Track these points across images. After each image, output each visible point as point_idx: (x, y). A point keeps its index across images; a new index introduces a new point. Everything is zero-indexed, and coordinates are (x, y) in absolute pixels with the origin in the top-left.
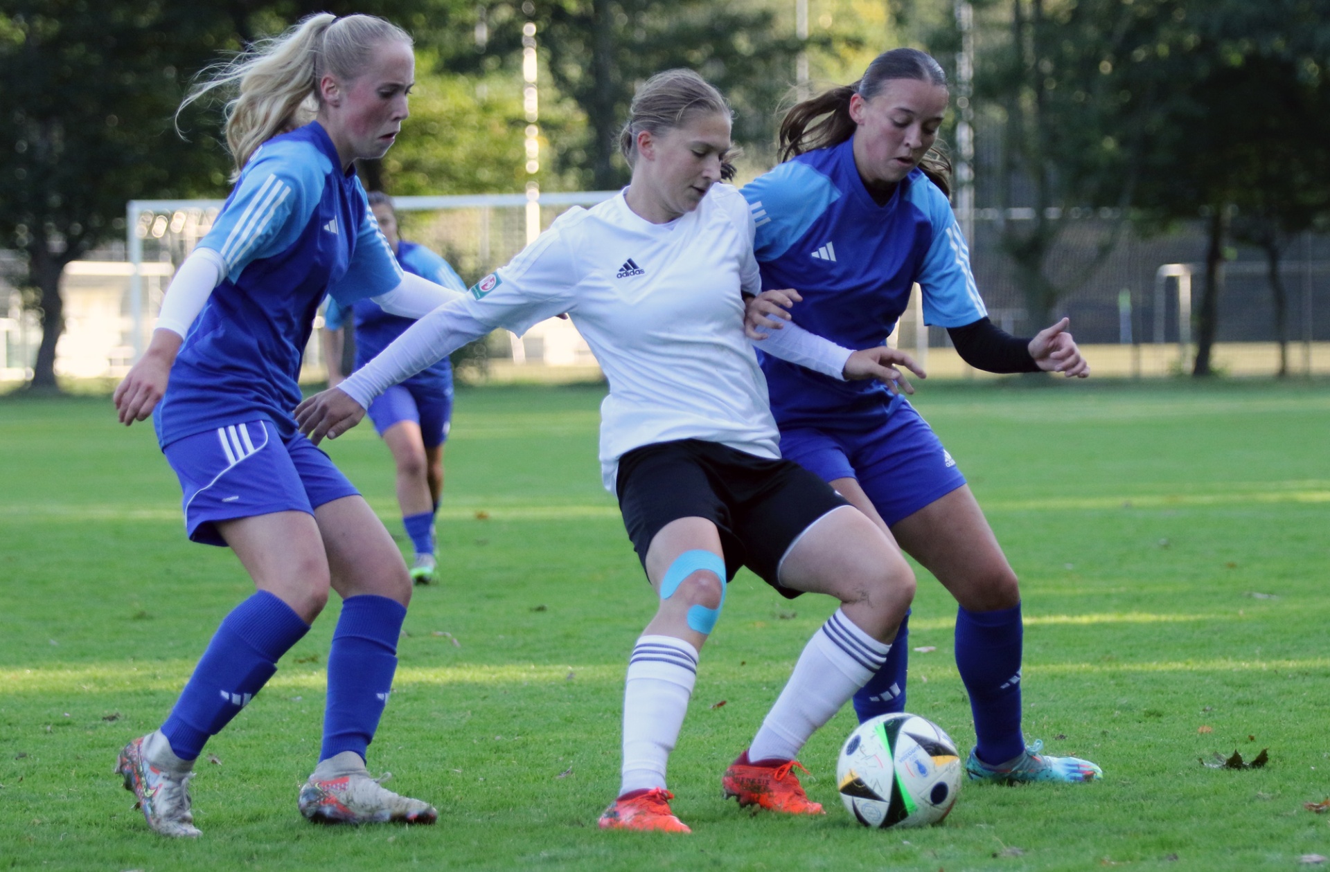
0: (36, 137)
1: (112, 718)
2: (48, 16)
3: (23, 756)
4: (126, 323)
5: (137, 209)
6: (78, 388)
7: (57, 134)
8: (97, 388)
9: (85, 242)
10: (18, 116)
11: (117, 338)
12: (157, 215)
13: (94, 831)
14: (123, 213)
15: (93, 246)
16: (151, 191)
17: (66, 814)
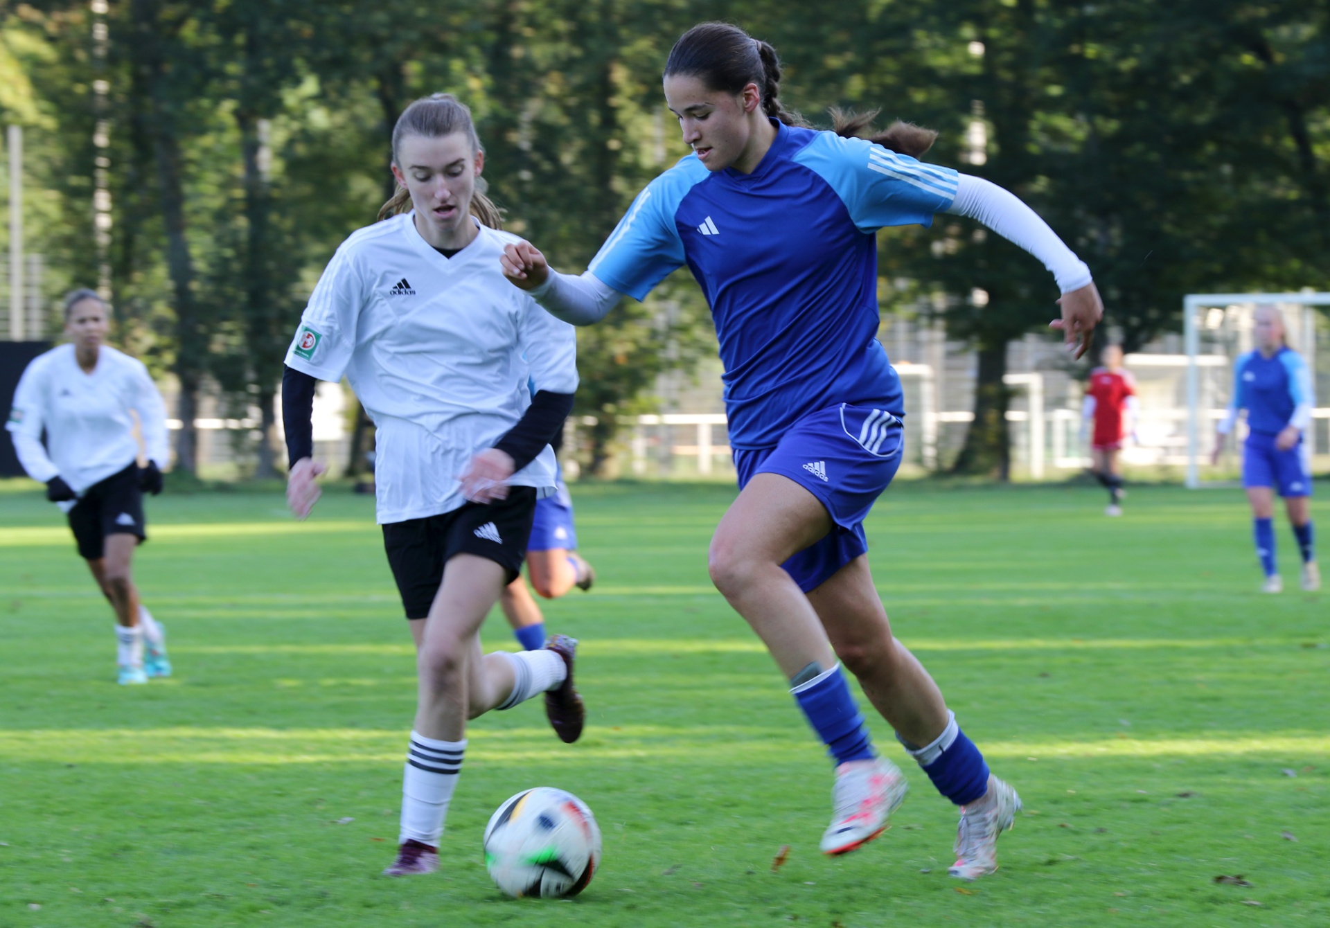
0: (1094, 233)
1: (1185, 795)
2: (1108, 115)
3: (1101, 831)
4: (1181, 414)
5: (1193, 302)
6: (1134, 476)
7: (1115, 232)
8: (1153, 476)
9: (1142, 336)
10: (1079, 213)
11: (1170, 428)
12: (1209, 307)
13: (1176, 904)
14: (1179, 306)
15: (1149, 340)
16: (1207, 285)
17: (1147, 887)
